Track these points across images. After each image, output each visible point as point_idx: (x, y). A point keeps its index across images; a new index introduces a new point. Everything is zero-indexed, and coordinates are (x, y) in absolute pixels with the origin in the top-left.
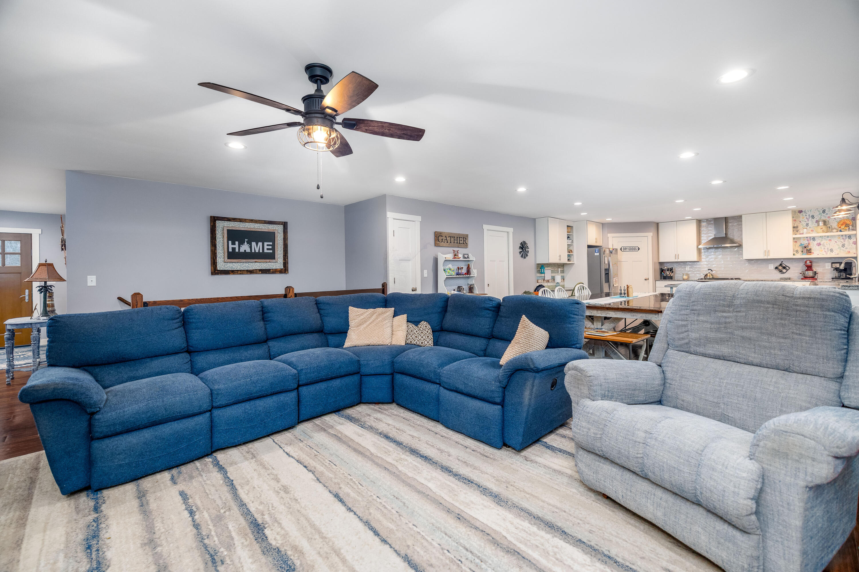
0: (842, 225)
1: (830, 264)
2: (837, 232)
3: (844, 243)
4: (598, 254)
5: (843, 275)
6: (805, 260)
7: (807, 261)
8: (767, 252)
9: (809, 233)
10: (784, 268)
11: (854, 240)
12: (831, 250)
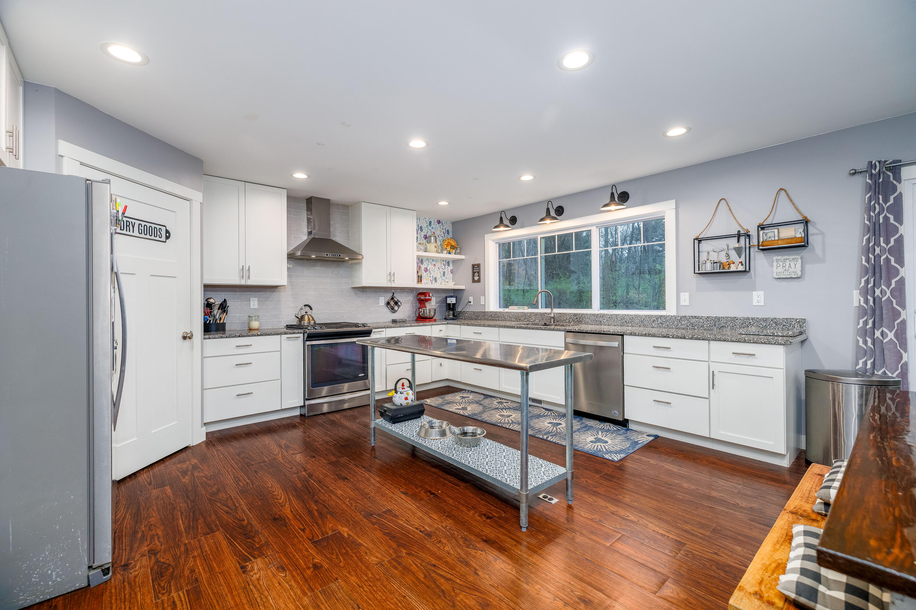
0: (447, 245)
2: (446, 254)
8: (392, 276)
10: (396, 303)
11: (452, 268)
12: (435, 279)
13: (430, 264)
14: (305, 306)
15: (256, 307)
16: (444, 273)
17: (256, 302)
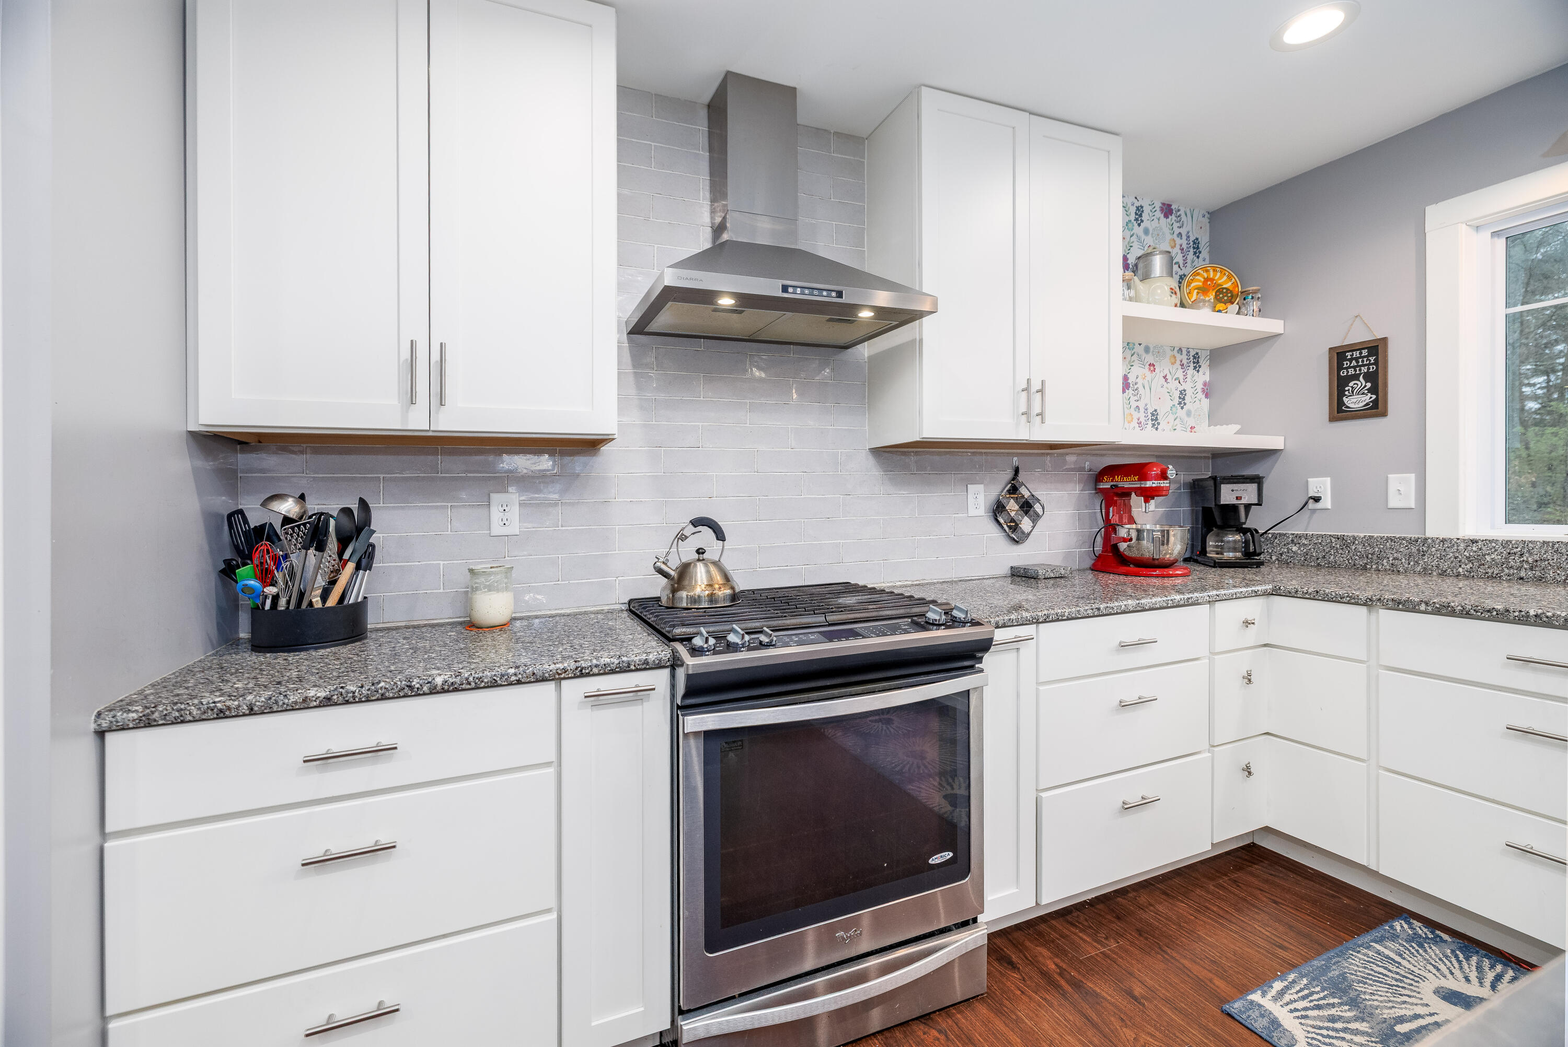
0: (1203, 291)
10: (1026, 507)
11: (1207, 378)
12: (1155, 417)
13: (1136, 364)
14: (697, 522)
15: (514, 528)
16: (1183, 394)
17: (515, 511)
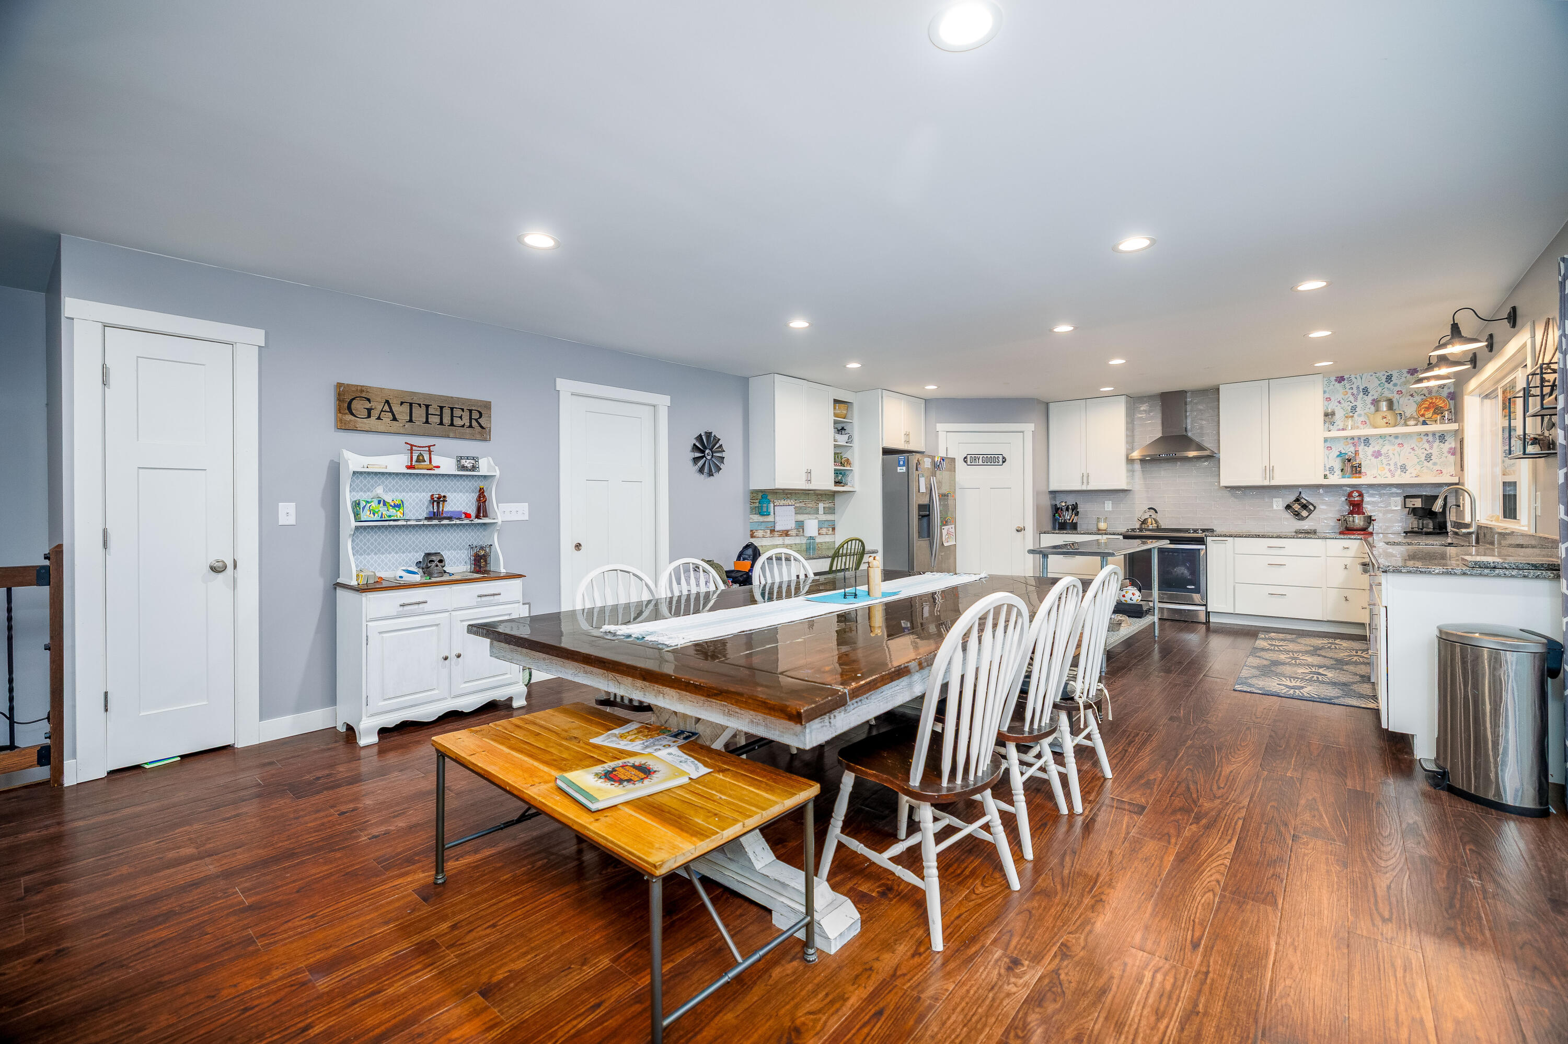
0: (1427, 409)
1: (1399, 500)
2: (1416, 425)
3: (1430, 451)
4: (904, 469)
5: (1428, 524)
6: (1349, 490)
7: (1352, 492)
8: (1269, 471)
9: (1358, 428)
10: (1304, 507)
11: (1452, 446)
12: (1403, 467)
13: (1387, 444)
14: (1149, 509)
15: (1111, 509)
16: (1429, 455)
17: (1110, 505)
